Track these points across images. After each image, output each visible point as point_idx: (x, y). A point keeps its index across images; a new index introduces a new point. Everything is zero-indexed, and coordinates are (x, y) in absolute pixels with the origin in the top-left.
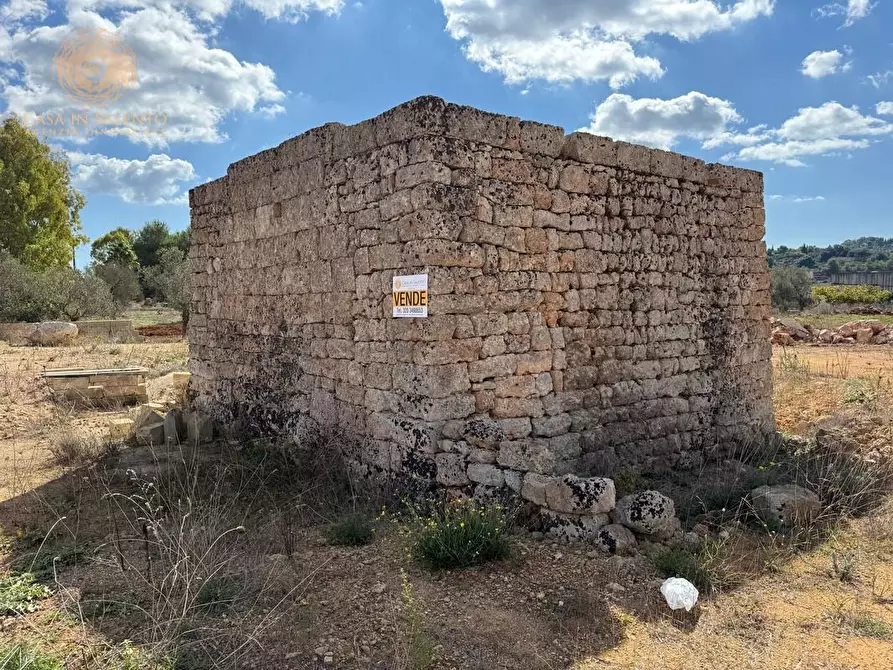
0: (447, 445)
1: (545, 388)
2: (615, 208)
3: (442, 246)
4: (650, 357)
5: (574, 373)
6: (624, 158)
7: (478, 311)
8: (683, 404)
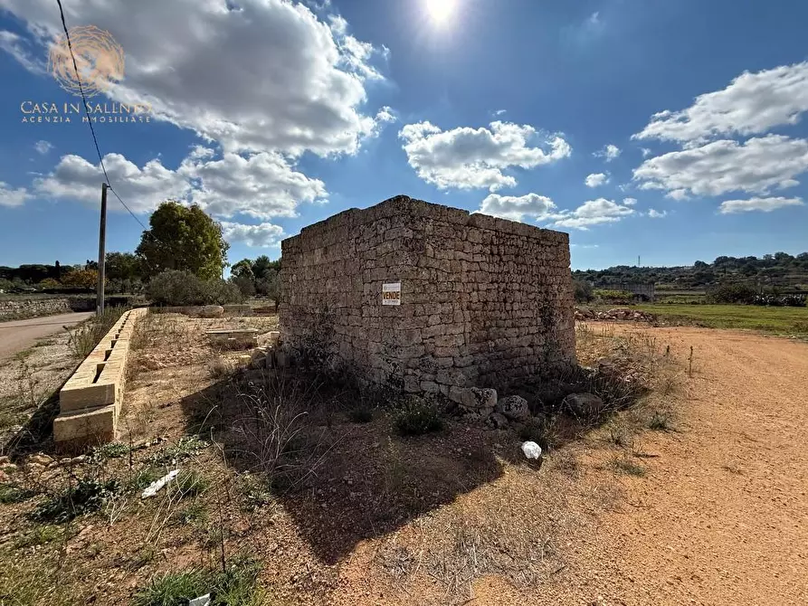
0: (410, 371)
1: (460, 342)
2: (495, 250)
3: (407, 268)
5: (475, 334)
6: (499, 226)
7: (426, 302)
8: (530, 350)
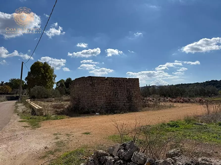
0: (90, 107)
1: (103, 103)
2: (113, 84)
3: (91, 89)
4: (118, 101)
5: (106, 102)
6: (114, 79)
7: (95, 95)
8: (124, 106)
